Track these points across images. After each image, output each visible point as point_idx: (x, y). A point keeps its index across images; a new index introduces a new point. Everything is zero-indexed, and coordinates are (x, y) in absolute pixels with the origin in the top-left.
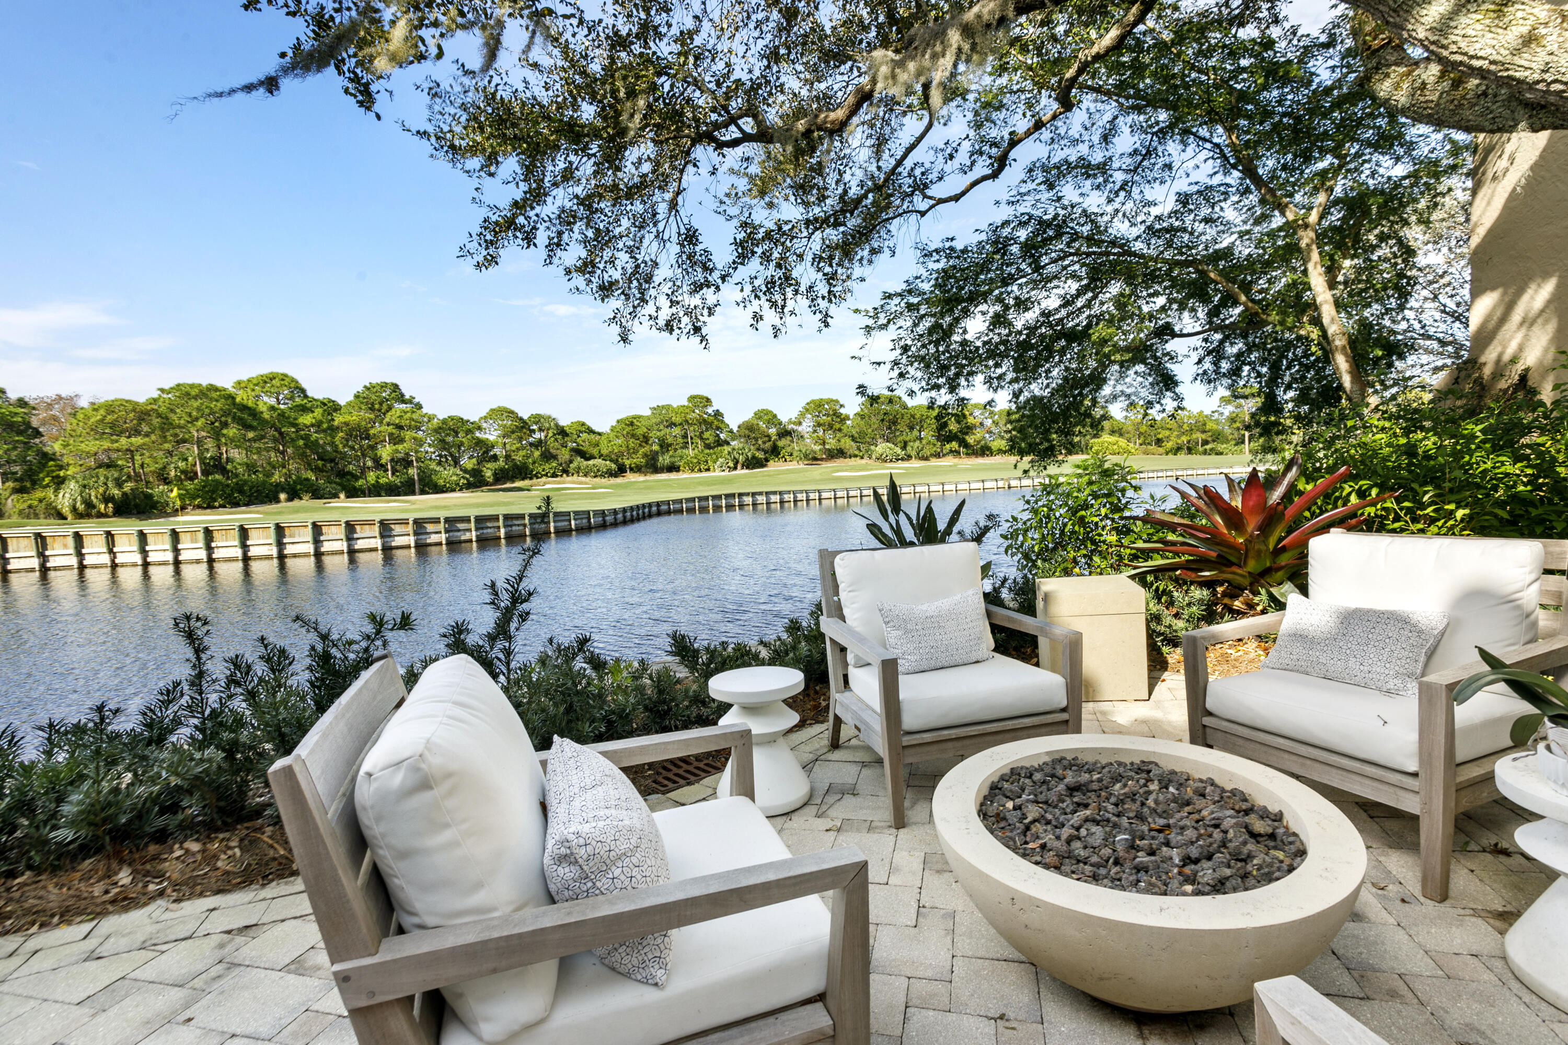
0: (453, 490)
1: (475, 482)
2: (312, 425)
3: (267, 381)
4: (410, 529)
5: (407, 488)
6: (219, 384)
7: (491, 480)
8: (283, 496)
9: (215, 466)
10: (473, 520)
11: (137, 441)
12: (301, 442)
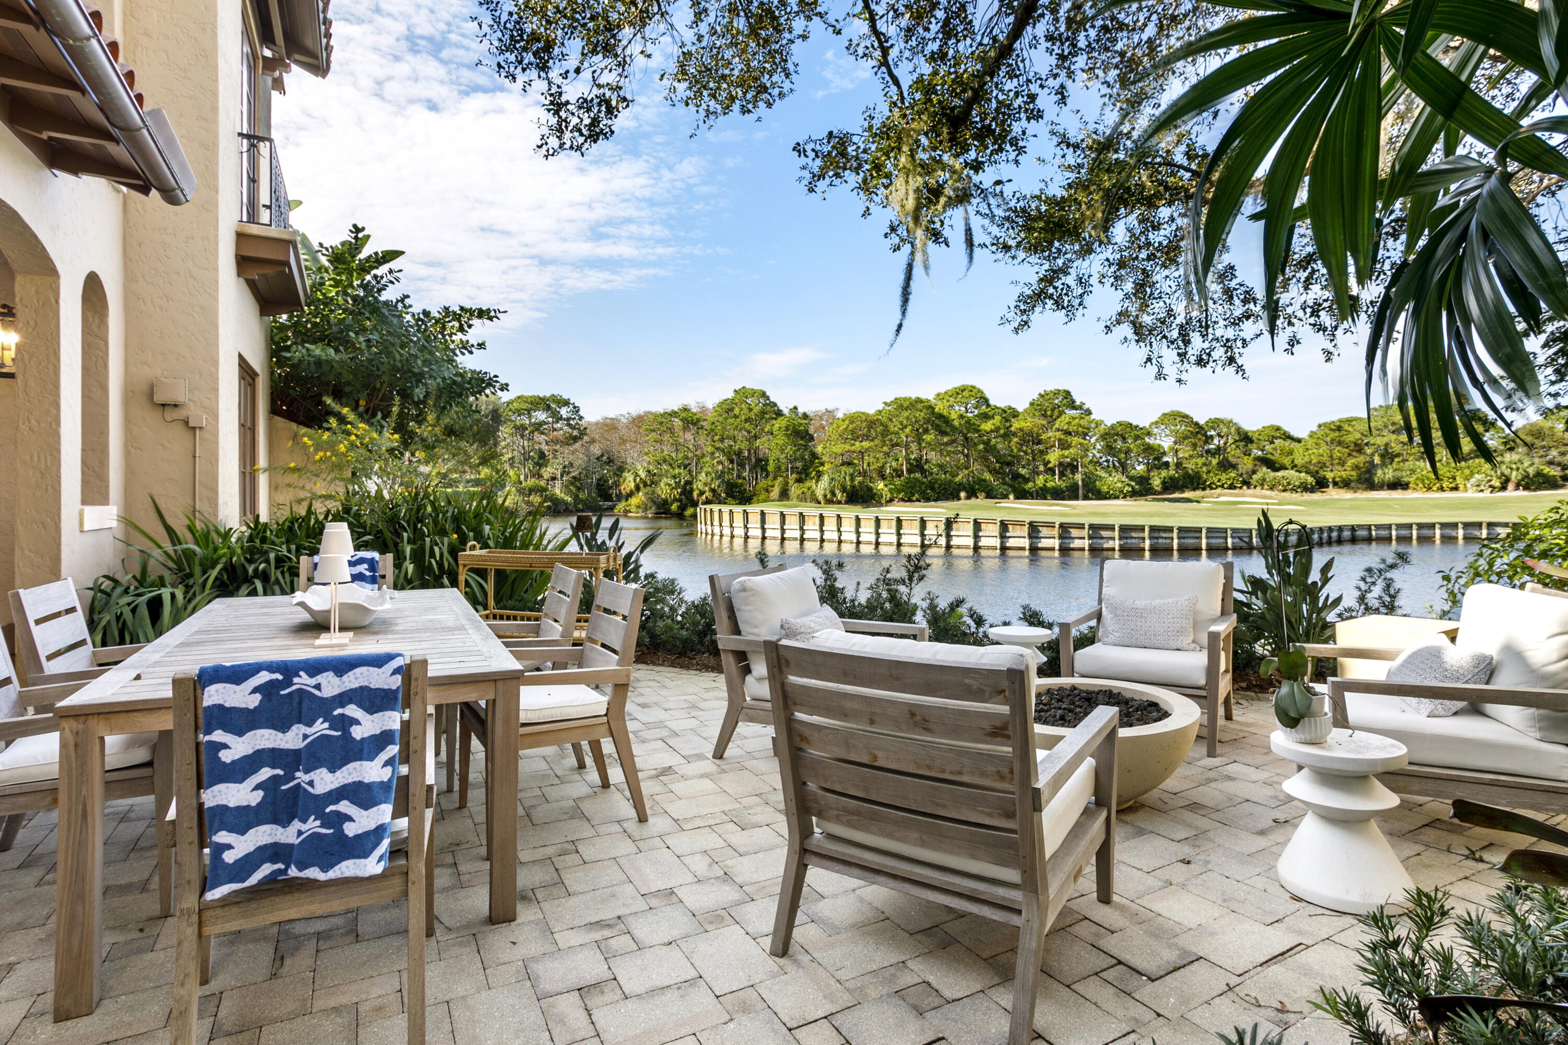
0: (1117, 498)
1: (1142, 489)
2: (992, 431)
3: (960, 391)
4: (1056, 532)
5: (1071, 493)
6: (923, 396)
7: (1158, 489)
8: (963, 494)
9: (917, 466)
10: (1117, 528)
11: (866, 444)
12: (981, 447)
